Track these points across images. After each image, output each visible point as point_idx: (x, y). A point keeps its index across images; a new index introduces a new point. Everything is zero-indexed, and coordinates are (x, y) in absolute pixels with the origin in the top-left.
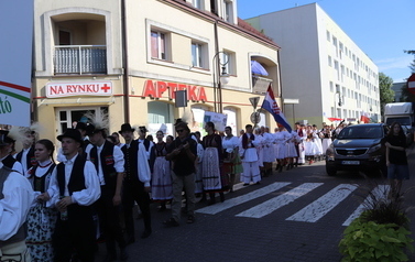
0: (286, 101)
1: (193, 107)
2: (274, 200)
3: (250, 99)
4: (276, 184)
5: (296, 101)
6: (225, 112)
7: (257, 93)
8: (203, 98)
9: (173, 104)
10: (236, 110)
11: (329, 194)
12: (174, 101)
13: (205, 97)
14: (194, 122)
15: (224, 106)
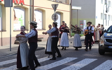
0: (73, 8)
1: (15, 7)
2: (68, 68)
3: (52, 5)
4: (68, 58)
5: (80, 8)
6: (35, 12)
7: (56, 1)
8: (22, 2)
9: (2, 5)
10: (42, 11)
11: (101, 66)
12: (3, 3)
13: (23, 1)
14: (15, 17)
15: (35, 8)
